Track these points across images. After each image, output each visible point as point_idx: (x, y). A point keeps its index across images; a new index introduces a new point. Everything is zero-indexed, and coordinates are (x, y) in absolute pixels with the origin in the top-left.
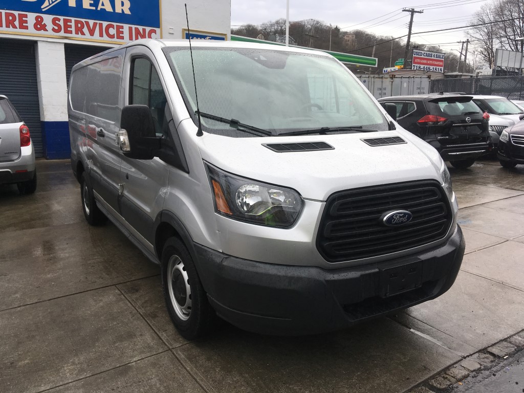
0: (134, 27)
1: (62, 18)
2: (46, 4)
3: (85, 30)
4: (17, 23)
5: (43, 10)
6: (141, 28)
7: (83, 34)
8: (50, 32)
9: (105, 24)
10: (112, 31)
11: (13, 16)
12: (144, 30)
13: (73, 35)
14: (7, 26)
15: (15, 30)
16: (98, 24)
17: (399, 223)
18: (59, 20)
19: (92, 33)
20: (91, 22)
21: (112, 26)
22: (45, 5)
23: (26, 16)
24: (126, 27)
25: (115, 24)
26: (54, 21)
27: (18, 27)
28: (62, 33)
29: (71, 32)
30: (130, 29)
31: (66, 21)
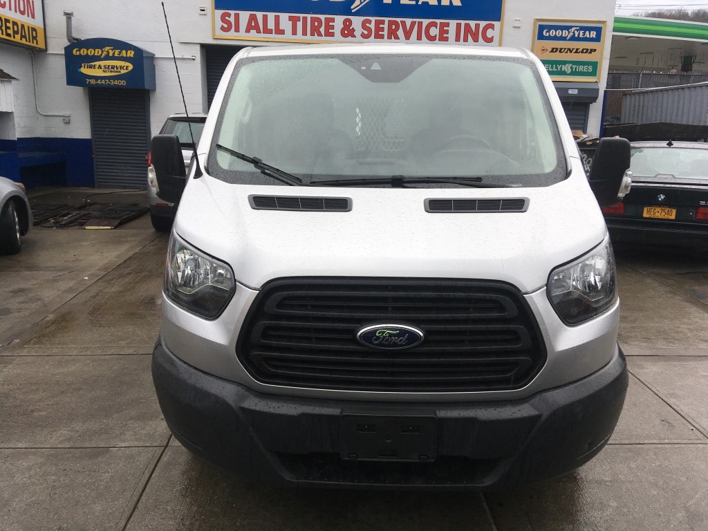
0: (463, 22)
1: (373, 19)
2: (357, 3)
3: (400, 33)
4: (322, 30)
6: (472, 23)
9: (426, 22)
10: (434, 31)
12: (477, 26)
14: (312, 34)
17: (389, 345)
18: (370, 22)
20: (408, 21)
21: (435, 25)
22: (356, 5)
23: (333, 20)
24: (453, 23)
25: (438, 21)
26: (364, 26)
27: (323, 34)
30: (459, 26)
31: (378, 23)
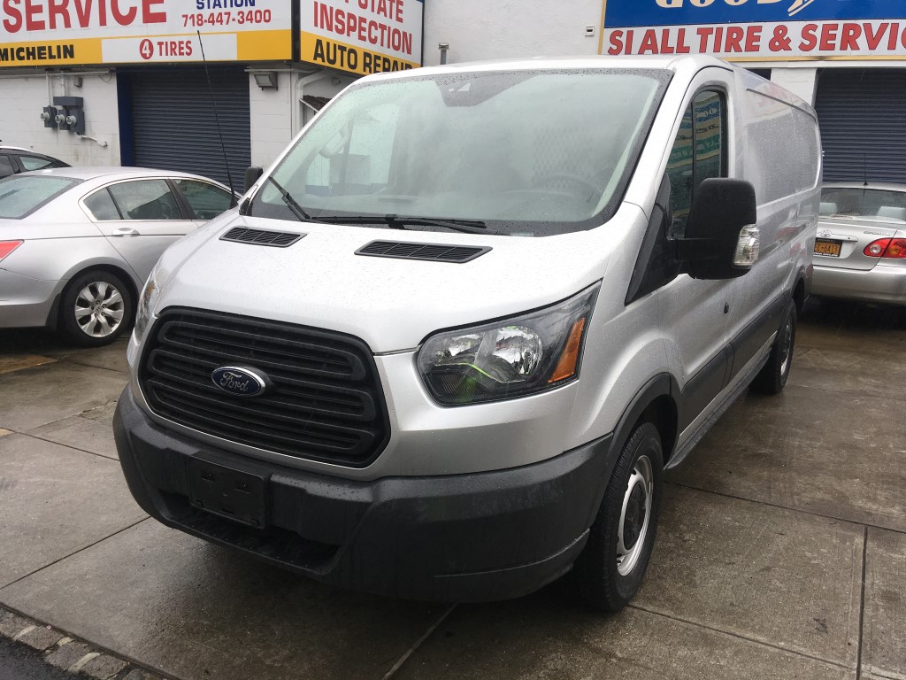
5: (790, 15)
7: (855, 47)
8: (795, 51)
11: (740, 31)
13: (837, 51)
15: (738, 54)
16: (890, 26)
19: (873, 44)
28: (816, 52)
29: (832, 47)
